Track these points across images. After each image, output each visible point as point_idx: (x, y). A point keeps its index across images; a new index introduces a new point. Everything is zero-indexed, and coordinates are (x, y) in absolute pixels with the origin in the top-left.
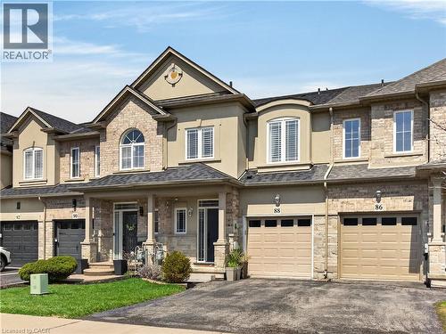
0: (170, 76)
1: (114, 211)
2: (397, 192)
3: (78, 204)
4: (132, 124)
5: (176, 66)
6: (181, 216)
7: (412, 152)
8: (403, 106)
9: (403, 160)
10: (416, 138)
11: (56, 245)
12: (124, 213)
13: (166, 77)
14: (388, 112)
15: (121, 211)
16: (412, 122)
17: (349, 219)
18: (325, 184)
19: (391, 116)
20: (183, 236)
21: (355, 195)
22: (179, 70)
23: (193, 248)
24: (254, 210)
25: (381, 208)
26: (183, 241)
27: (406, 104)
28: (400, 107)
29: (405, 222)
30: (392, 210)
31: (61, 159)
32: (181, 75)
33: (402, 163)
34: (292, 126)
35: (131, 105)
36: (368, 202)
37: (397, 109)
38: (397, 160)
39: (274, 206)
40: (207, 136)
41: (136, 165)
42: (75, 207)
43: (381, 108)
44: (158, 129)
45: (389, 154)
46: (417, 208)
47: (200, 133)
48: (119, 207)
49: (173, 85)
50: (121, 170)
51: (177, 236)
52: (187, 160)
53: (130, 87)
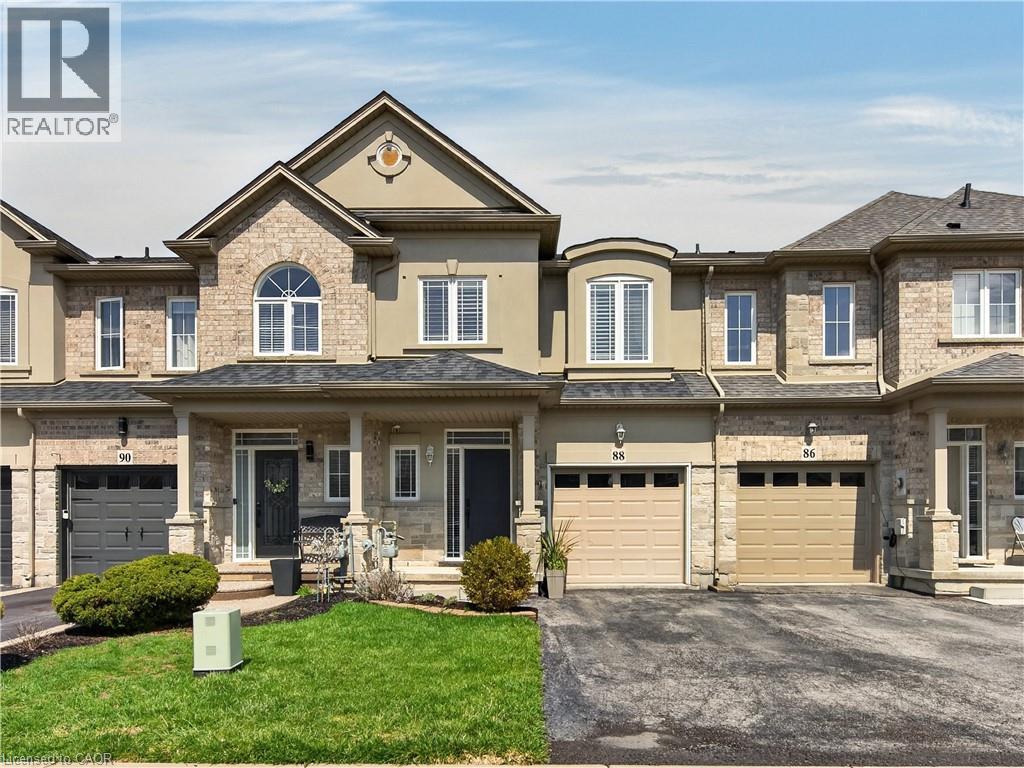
0: (379, 158)
1: (235, 448)
2: (841, 428)
3: (132, 428)
4: (287, 252)
5: (396, 139)
6: (406, 463)
7: (850, 357)
8: (839, 276)
9: (840, 371)
10: (858, 335)
11: (64, 526)
12: (258, 453)
13: (372, 159)
14: (815, 284)
15: (252, 450)
16: (852, 306)
17: (750, 475)
18: (722, 407)
19: (819, 293)
20: (412, 506)
21: (769, 429)
22: (402, 148)
23: (435, 531)
24: (571, 454)
25: (812, 454)
26: (413, 516)
27: (845, 274)
28: (834, 277)
29: (845, 481)
30: (830, 458)
31: (68, 321)
32: (407, 158)
33: (838, 377)
34: (635, 295)
35: (284, 209)
36: (790, 443)
37: (830, 281)
38: (829, 371)
39: (612, 447)
40: (470, 296)
41: (297, 346)
42: (124, 436)
43: (803, 274)
44: (355, 272)
45: (816, 359)
46: (873, 457)
47: (453, 289)
48: (246, 440)
49: (390, 179)
50: (258, 354)
51: (397, 506)
52: (421, 342)
53: (286, 165)
